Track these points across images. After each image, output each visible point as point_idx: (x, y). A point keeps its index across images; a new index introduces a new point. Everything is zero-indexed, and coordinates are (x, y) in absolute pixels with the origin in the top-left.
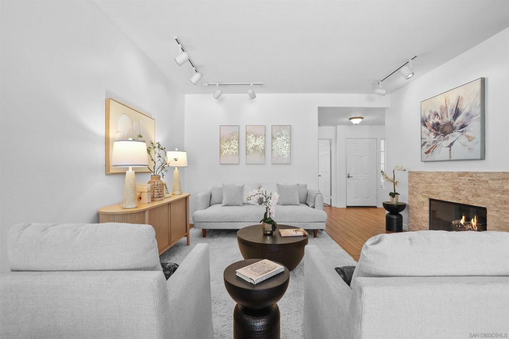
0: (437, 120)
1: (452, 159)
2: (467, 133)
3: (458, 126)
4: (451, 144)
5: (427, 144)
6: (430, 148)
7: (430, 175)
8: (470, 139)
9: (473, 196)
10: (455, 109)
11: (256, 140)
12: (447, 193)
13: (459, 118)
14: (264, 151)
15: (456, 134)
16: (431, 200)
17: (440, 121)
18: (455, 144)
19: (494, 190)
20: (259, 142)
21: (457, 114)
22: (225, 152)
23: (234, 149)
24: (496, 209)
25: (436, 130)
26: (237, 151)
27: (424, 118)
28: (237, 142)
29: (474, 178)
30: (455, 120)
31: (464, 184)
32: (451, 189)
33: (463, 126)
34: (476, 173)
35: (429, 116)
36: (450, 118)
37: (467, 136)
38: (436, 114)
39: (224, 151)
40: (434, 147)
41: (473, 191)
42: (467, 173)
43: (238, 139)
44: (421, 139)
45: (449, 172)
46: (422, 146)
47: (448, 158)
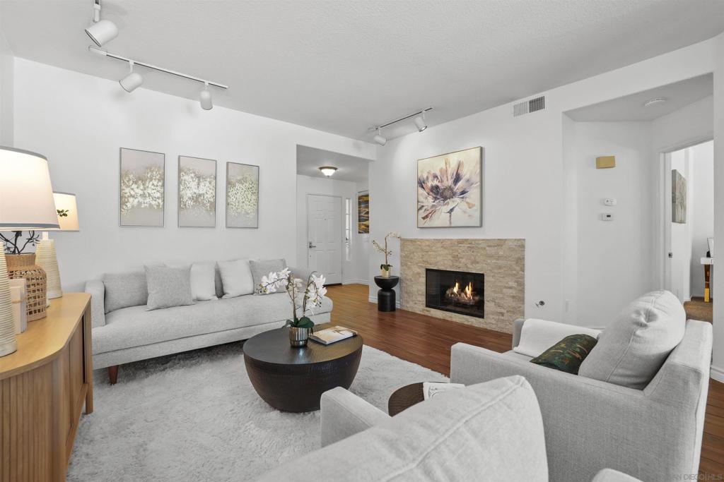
0: (436, 183)
1: (452, 225)
2: (468, 200)
3: (459, 192)
4: (452, 210)
5: (424, 208)
6: (428, 212)
7: (427, 243)
8: (470, 206)
9: (472, 263)
10: (455, 174)
11: (199, 184)
12: (446, 262)
13: (460, 184)
14: (214, 206)
15: (457, 200)
16: (427, 270)
17: (439, 184)
18: (455, 209)
19: (491, 257)
20: (205, 189)
21: (457, 179)
22: (132, 202)
23: (154, 199)
24: (492, 274)
25: (435, 194)
26: (160, 201)
27: (422, 180)
28: (160, 184)
29: (472, 245)
30: (455, 185)
31: (463, 252)
32: (450, 257)
33: (463, 193)
34: (476, 240)
35: (427, 177)
36: (450, 182)
37: (467, 203)
38: (435, 177)
39: (131, 199)
40: (433, 212)
41: (473, 258)
42: (466, 240)
43: (163, 179)
44: (418, 202)
45: (448, 240)
46: (418, 210)
47: (448, 225)
